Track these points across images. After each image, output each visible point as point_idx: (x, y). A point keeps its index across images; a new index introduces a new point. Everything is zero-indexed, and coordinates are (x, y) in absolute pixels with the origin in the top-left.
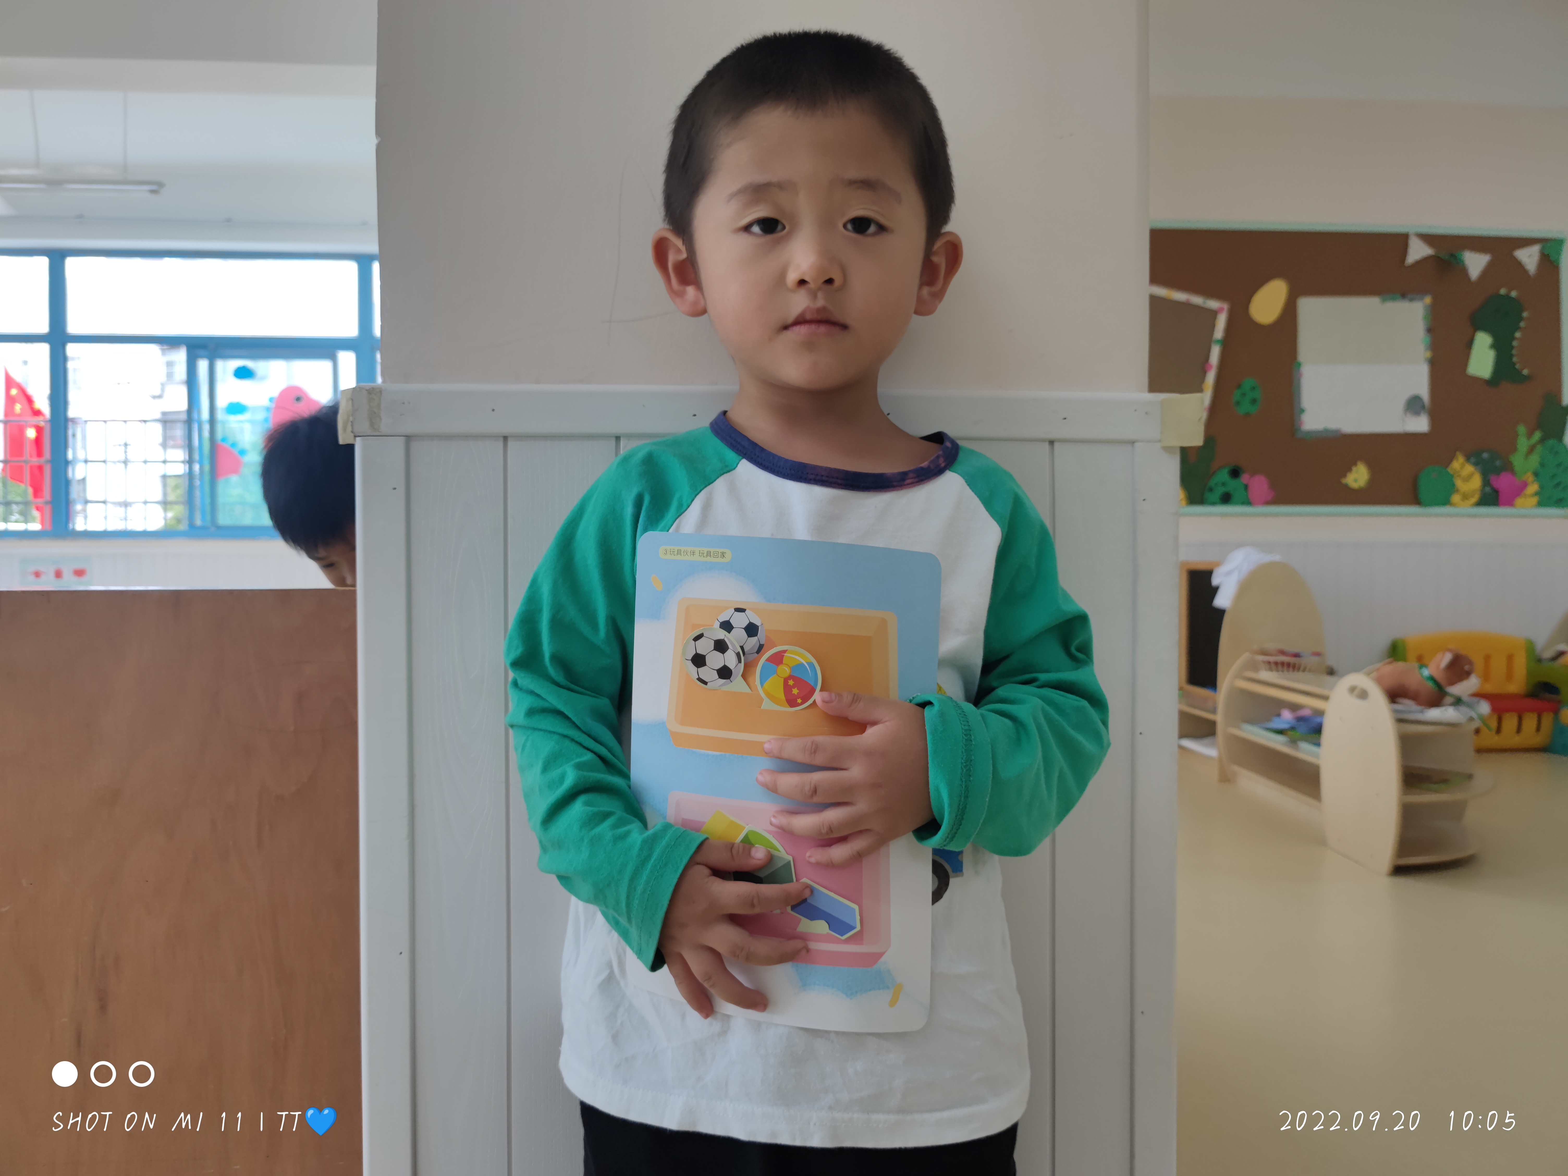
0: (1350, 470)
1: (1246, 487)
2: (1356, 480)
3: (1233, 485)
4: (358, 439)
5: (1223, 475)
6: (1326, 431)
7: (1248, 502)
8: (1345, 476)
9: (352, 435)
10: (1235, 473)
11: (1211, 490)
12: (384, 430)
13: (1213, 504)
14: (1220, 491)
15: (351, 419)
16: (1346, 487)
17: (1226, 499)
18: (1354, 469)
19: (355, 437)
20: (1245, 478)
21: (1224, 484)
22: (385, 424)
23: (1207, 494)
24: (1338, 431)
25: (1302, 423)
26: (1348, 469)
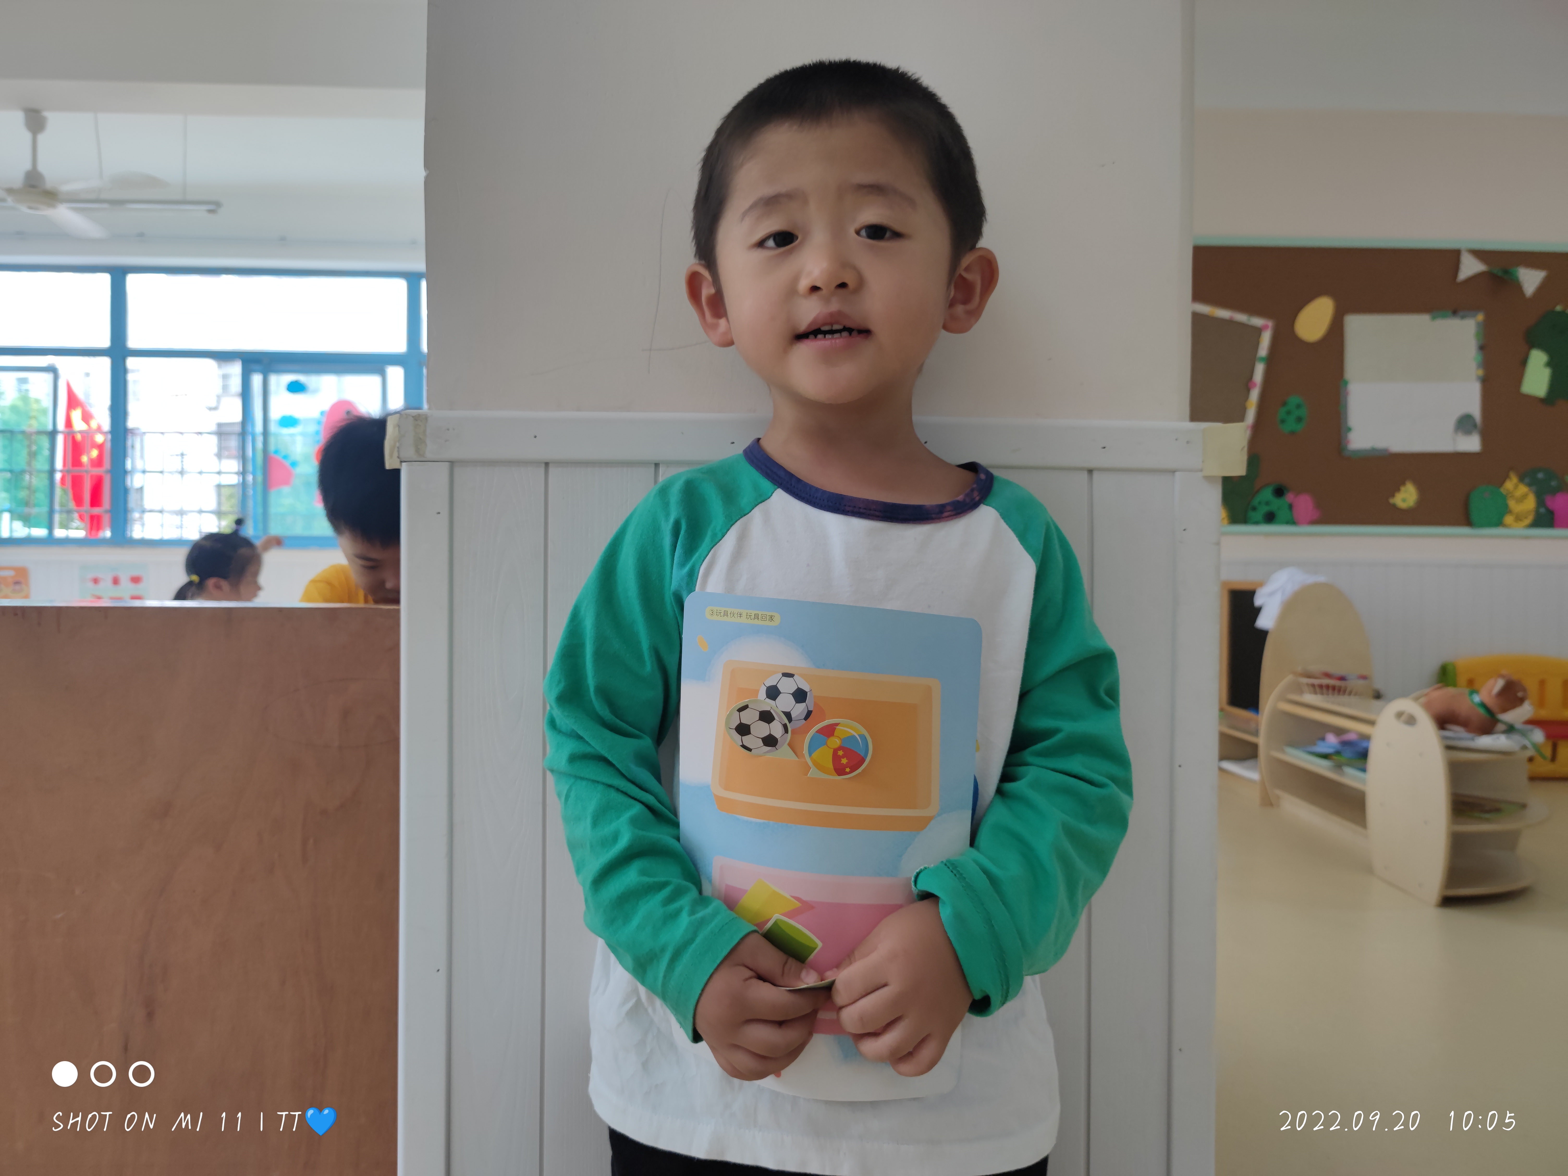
0: (1398, 490)
1: (1291, 507)
2: (1404, 500)
3: (1277, 504)
4: (404, 464)
5: (1267, 494)
6: (1374, 450)
7: (1293, 522)
8: (1393, 496)
9: (398, 460)
10: (1279, 492)
11: (1254, 509)
12: (429, 455)
13: (1257, 523)
14: (1263, 510)
15: (397, 444)
16: (1394, 506)
17: (1270, 518)
18: (1403, 489)
19: (401, 462)
20: (1289, 497)
21: (1267, 503)
22: (430, 451)
23: (1252, 514)
24: (1386, 450)
25: (1348, 442)
26: (1396, 488)
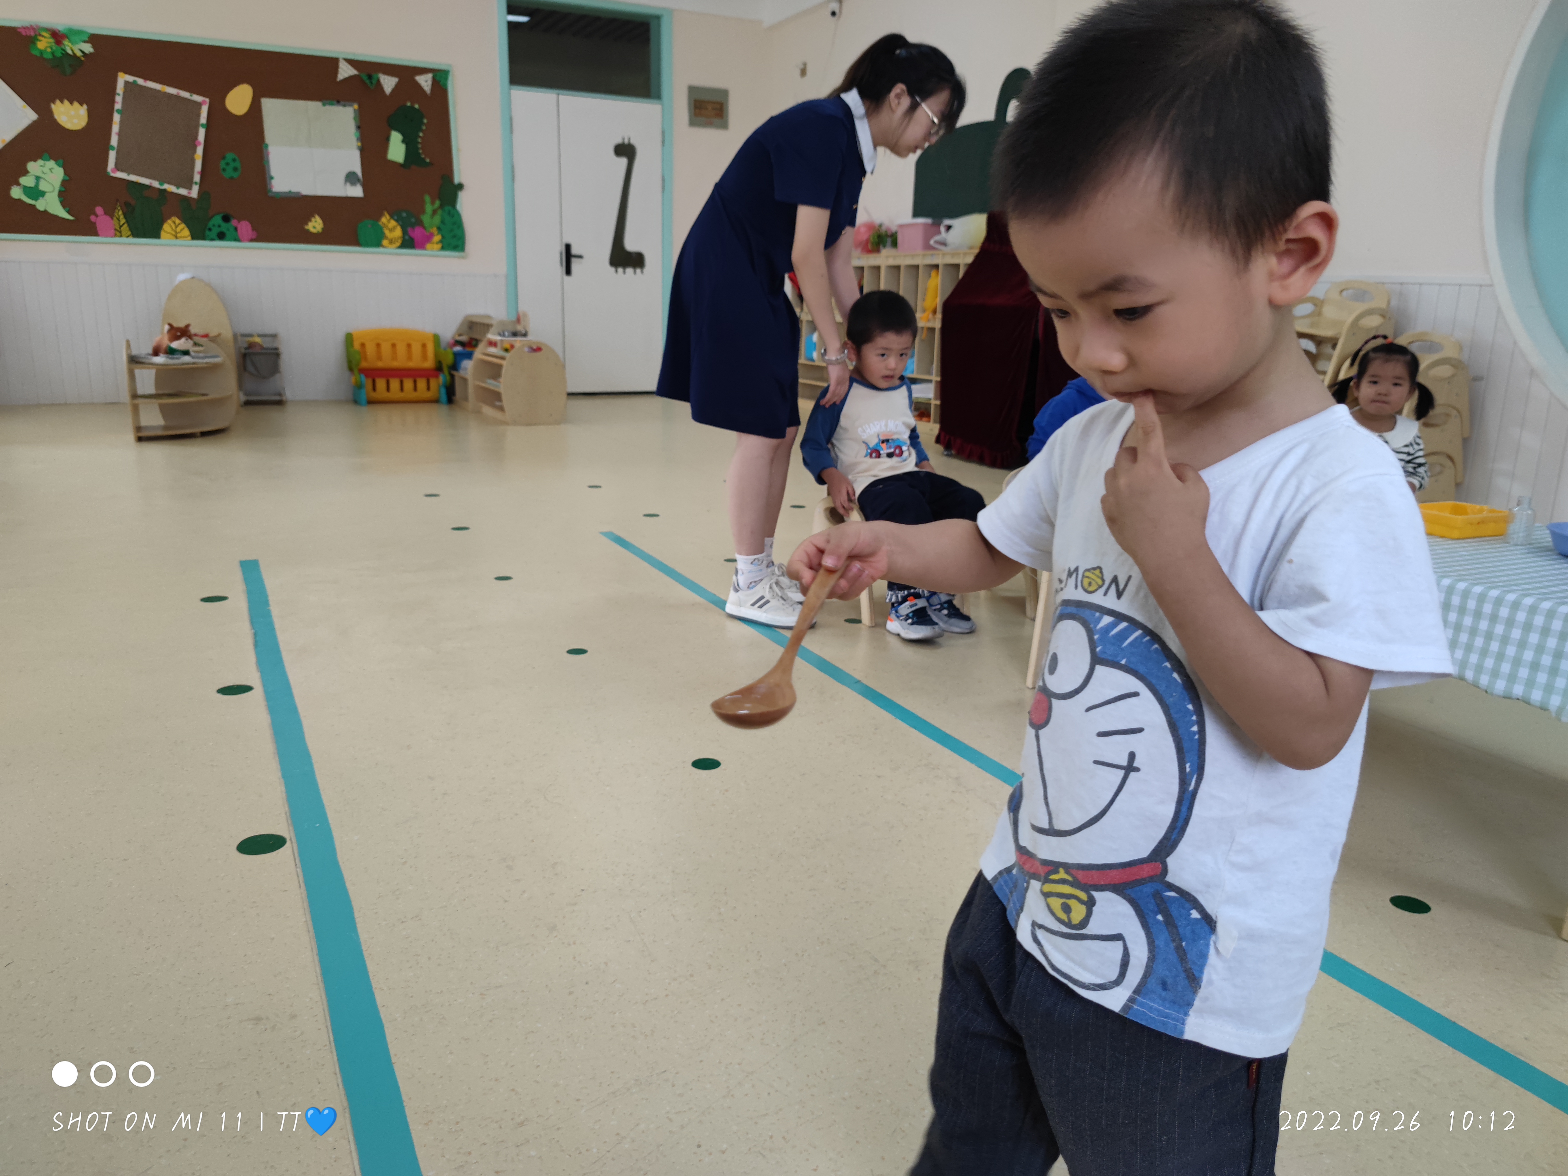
0: (310, 221)
1: (236, 229)
2: (314, 227)
3: (224, 227)
5: (217, 220)
6: (290, 192)
7: (236, 239)
8: (307, 224)
10: (226, 219)
11: (210, 230)
13: (213, 240)
14: (216, 231)
16: (308, 231)
17: (221, 236)
18: (313, 220)
20: (234, 222)
21: (219, 226)
23: (208, 233)
24: (298, 193)
25: (271, 187)
26: (308, 219)
